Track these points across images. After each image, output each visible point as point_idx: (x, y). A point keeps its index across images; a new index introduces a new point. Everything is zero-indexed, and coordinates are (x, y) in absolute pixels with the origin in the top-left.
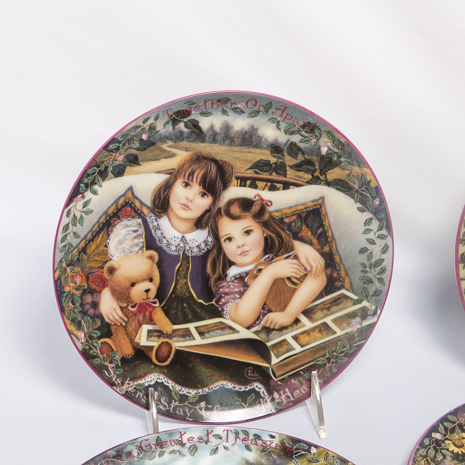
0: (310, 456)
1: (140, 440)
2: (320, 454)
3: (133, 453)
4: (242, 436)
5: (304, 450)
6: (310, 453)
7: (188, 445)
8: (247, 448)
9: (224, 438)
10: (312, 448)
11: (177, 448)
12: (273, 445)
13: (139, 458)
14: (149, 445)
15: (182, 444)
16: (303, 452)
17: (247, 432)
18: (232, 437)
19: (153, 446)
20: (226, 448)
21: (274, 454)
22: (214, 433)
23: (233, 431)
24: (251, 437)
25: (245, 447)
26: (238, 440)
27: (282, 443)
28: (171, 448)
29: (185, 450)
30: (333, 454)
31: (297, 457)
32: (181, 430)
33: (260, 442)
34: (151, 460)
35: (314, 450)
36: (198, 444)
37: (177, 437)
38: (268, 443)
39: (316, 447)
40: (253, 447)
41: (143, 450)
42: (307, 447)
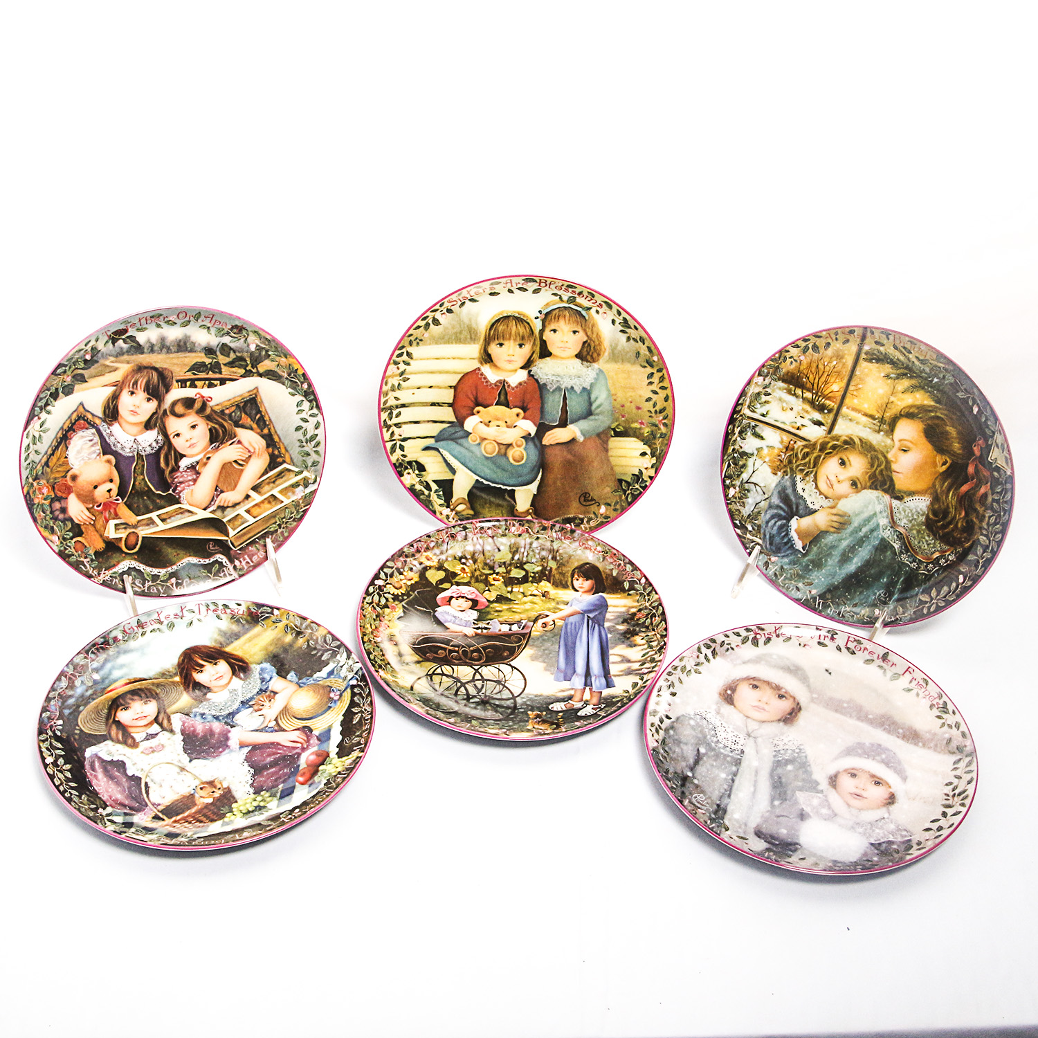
0: (273, 618)
1: (123, 624)
2: (282, 615)
3: (118, 637)
4: (212, 607)
5: (268, 613)
6: (273, 614)
7: (166, 622)
8: (218, 618)
9: (197, 611)
10: (275, 610)
11: (157, 626)
12: (241, 612)
13: (124, 641)
14: (132, 627)
15: (161, 623)
16: (267, 615)
18: (203, 609)
19: (135, 628)
20: (200, 620)
21: (243, 619)
22: (187, 609)
23: (204, 604)
24: (221, 607)
25: (216, 616)
26: (209, 611)
27: (249, 609)
28: (151, 628)
29: (164, 627)
30: (294, 614)
31: (262, 620)
32: (157, 610)
33: (228, 611)
34: (135, 640)
35: (276, 612)
36: (174, 621)
37: (155, 616)
38: (236, 611)
39: (278, 609)
40: (223, 616)
41: (127, 633)
42: (270, 610)
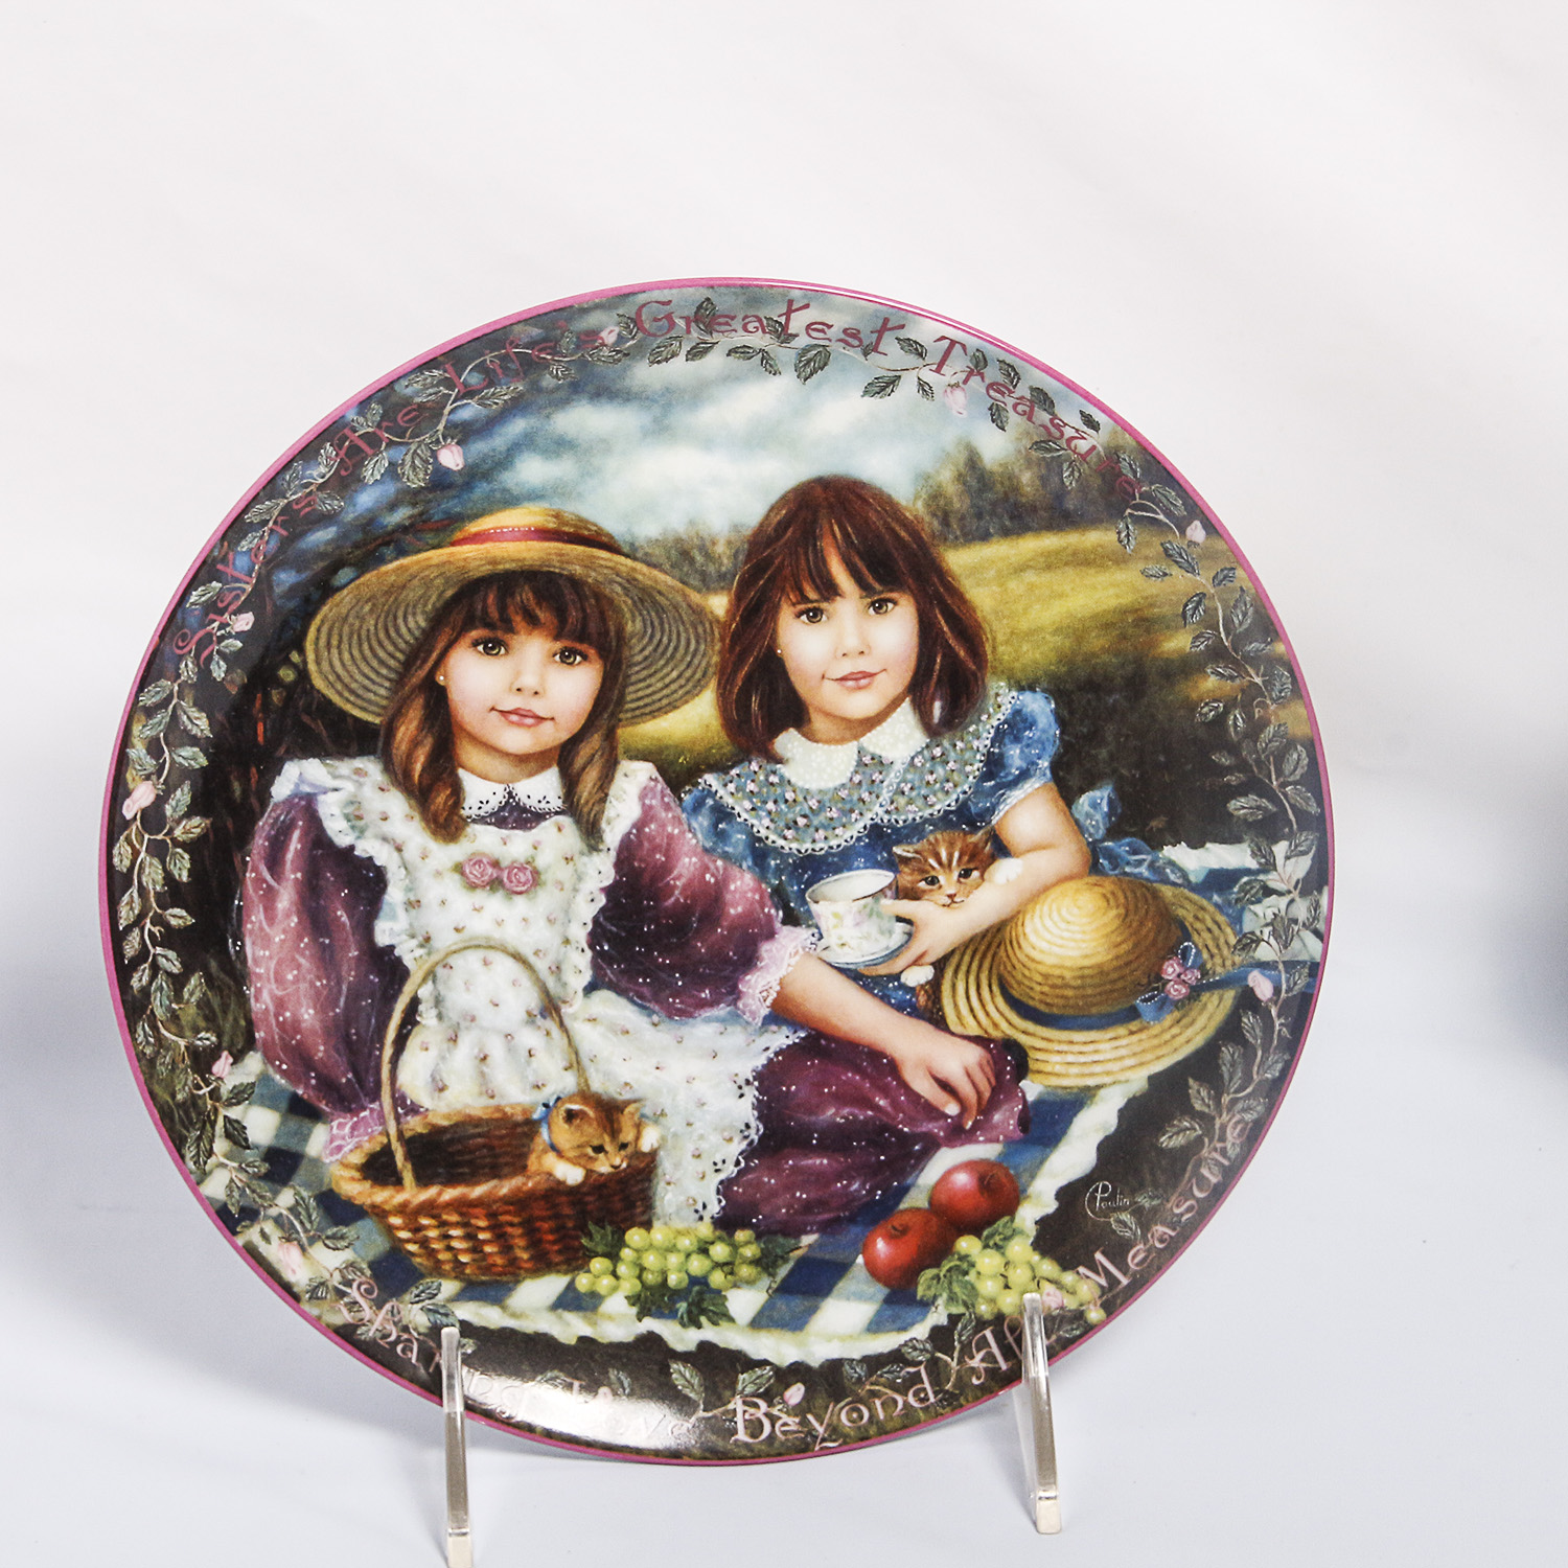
0: (1176, 541)
1: (642, 298)
2: (1209, 555)
3: (604, 334)
4: (993, 373)
5: (1168, 514)
6: (1183, 532)
7: (803, 341)
8: (992, 415)
9: (933, 358)
10: (1197, 523)
11: (758, 340)
12: (1083, 446)
13: (618, 352)
14: (669, 317)
15: (783, 334)
16: (1161, 517)
17: (1016, 374)
18: (958, 365)
19: (682, 323)
20: (927, 388)
21: (1072, 472)
22: (903, 334)
23: (970, 352)
24: (1022, 390)
25: (990, 409)
26: (975, 380)
27: (1113, 454)
28: (740, 339)
29: (785, 355)
30: (1247, 585)
31: (1137, 520)
32: (795, 294)
33: (1043, 417)
34: (659, 362)
35: (1196, 532)
36: (836, 348)
37: (776, 312)
38: (1069, 432)
39: (1212, 527)
40: (1014, 419)
41: (641, 328)
42: (1180, 510)
